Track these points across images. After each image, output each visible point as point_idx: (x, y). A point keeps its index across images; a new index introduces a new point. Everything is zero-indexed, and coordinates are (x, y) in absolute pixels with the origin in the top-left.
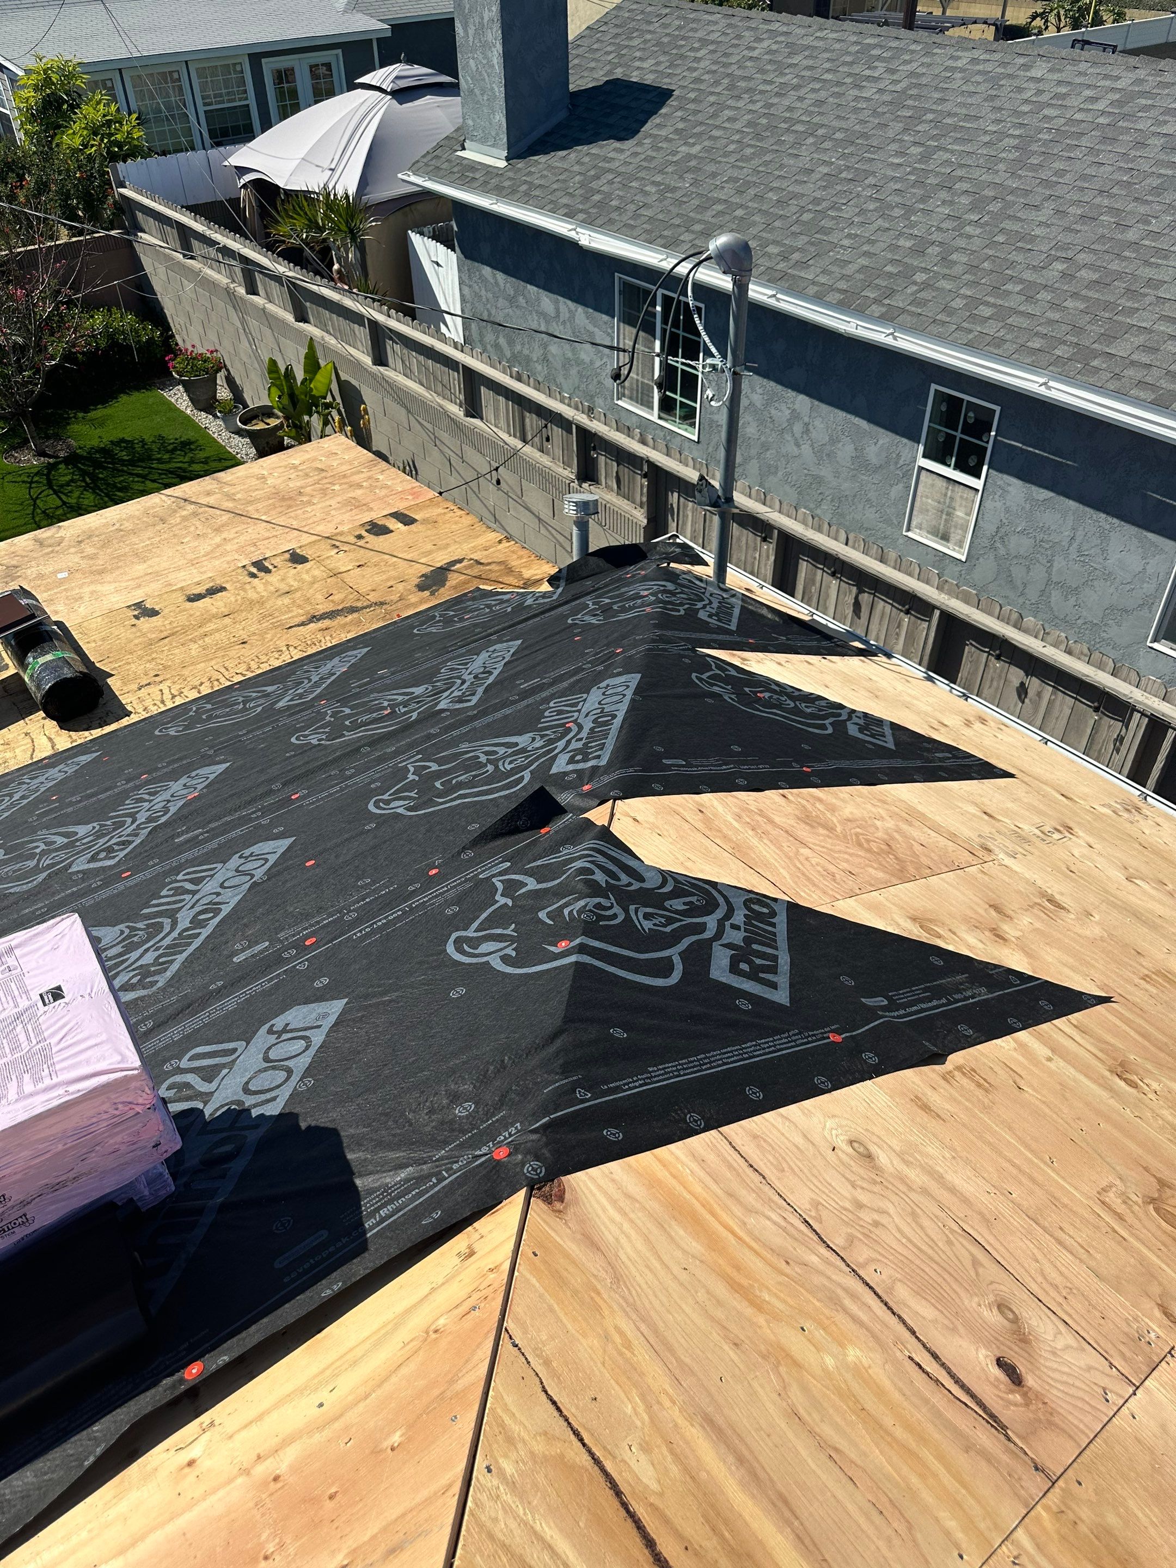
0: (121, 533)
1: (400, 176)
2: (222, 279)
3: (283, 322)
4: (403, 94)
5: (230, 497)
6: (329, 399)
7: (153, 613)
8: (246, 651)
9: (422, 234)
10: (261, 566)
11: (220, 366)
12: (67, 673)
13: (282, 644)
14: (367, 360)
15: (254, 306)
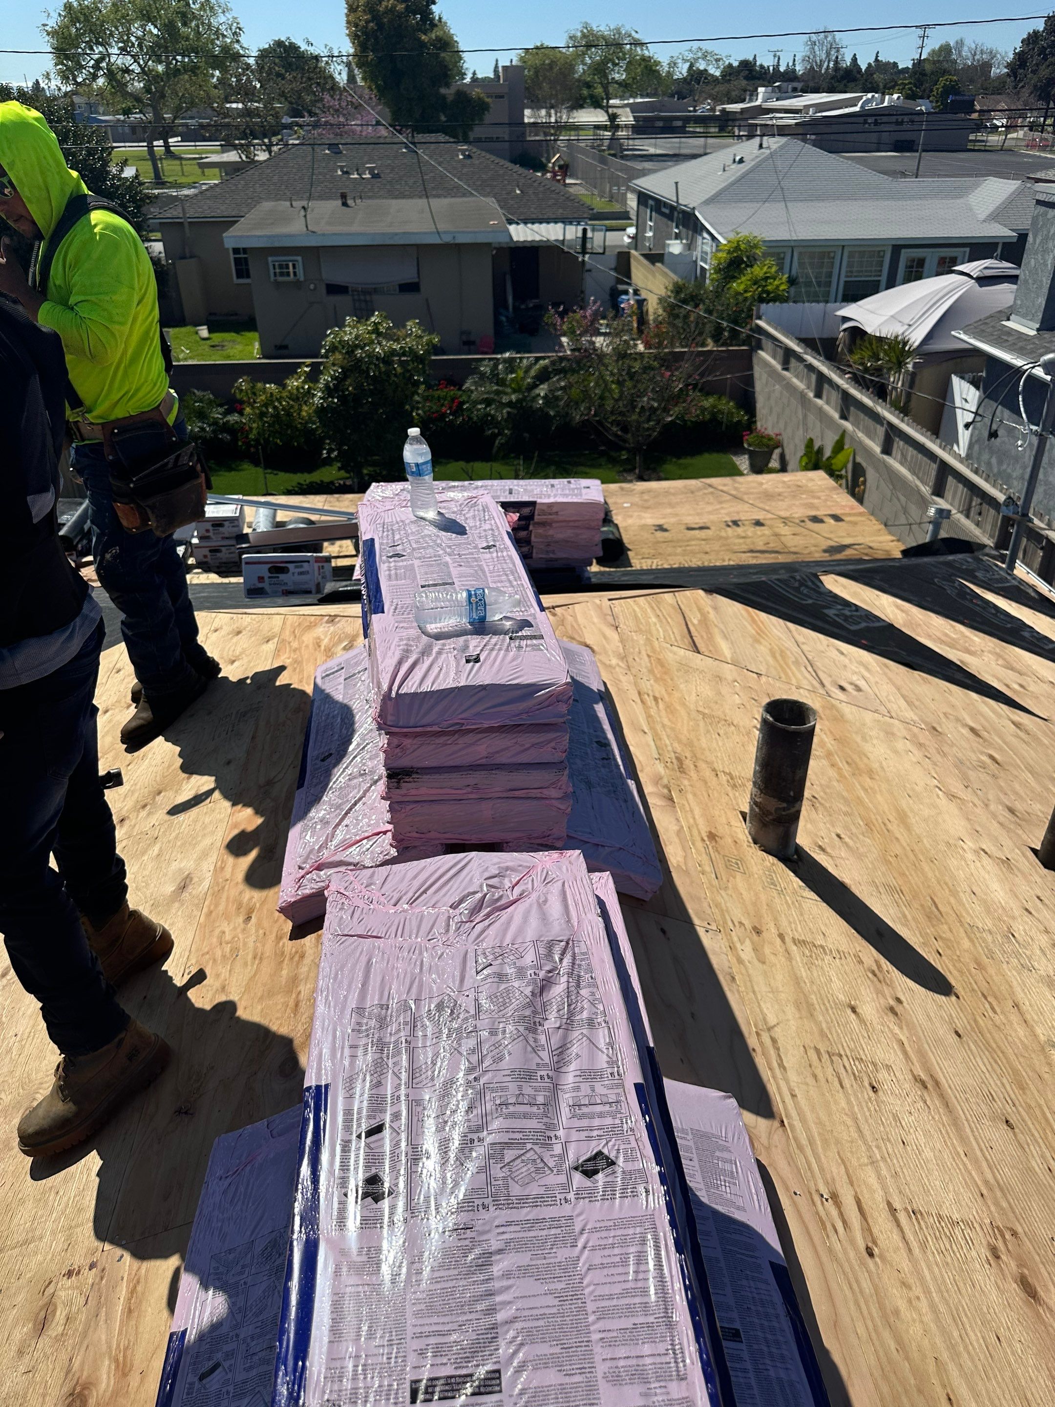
0: (667, 493)
1: (953, 333)
2: (800, 385)
3: (831, 419)
4: (983, 281)
5: (736, 489)
6: (843, 472)
7: (666, 530)
8: (706, 557)
9: (962, 378)
10: (735, 523)
11: (779, 445)
12: (611, 536)
13: (727, 558)
14: (877, 449)
15: (815, 405)
